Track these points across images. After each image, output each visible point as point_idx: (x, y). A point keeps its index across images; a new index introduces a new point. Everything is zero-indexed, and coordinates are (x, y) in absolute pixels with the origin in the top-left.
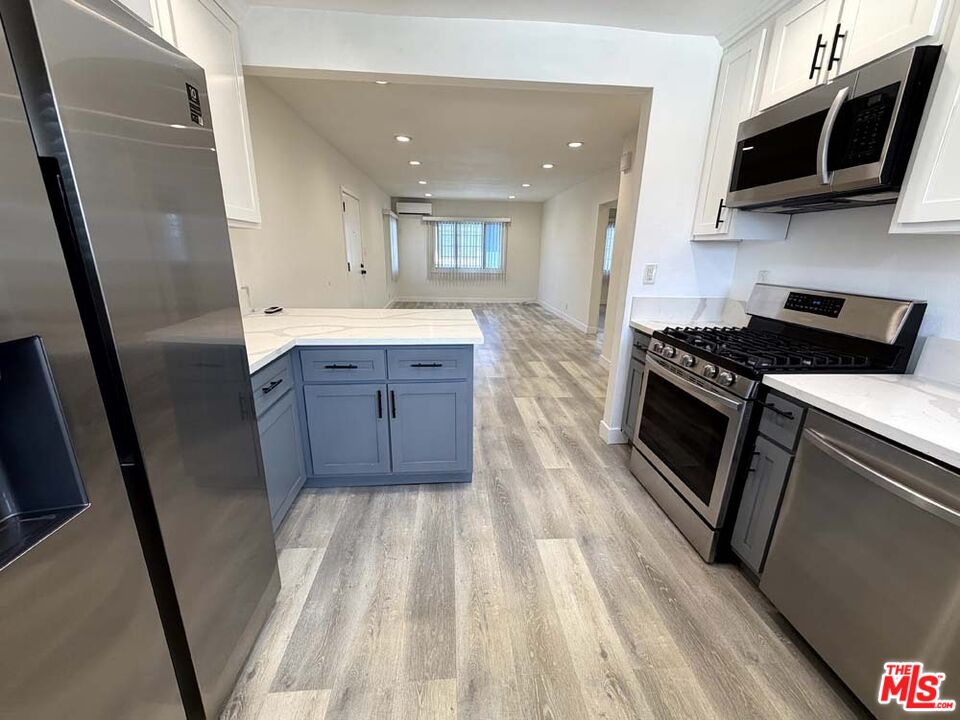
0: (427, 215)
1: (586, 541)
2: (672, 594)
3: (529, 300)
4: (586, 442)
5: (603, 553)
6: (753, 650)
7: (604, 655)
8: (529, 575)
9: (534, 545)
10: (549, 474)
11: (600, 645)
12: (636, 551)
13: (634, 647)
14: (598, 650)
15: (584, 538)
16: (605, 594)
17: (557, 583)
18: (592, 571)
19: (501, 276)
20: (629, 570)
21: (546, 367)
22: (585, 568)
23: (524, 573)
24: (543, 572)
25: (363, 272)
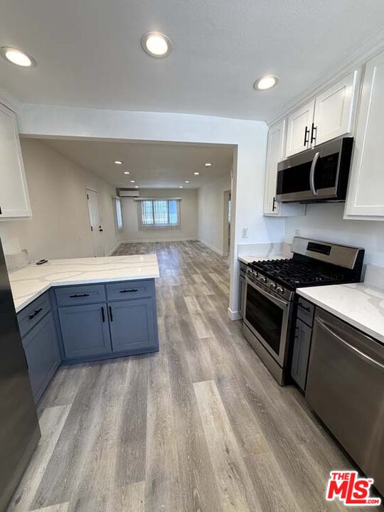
0: (137, 197)
1: (219, 381)
2: (263, 407)
3: (193, 239)
4: (221, 319)
5: (228, 388)
6: (303, 435)
7: (227, 451)
8: (188, 406)
9: (192, 387)
10: (201, 342)
11: (226, 445)
12: (246, 383)
13: (244, 443)
14: (224, 448)
15: (219, 379)
16: (229, 411)
17: (204, 409)
18: (222, 399)
19: (178, 227)
20: (242, 396)
21: (201, 277)
22: (219, 397)
23: (186, 406)
24: (196, 403)
25: (101, 230)
